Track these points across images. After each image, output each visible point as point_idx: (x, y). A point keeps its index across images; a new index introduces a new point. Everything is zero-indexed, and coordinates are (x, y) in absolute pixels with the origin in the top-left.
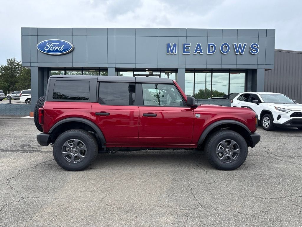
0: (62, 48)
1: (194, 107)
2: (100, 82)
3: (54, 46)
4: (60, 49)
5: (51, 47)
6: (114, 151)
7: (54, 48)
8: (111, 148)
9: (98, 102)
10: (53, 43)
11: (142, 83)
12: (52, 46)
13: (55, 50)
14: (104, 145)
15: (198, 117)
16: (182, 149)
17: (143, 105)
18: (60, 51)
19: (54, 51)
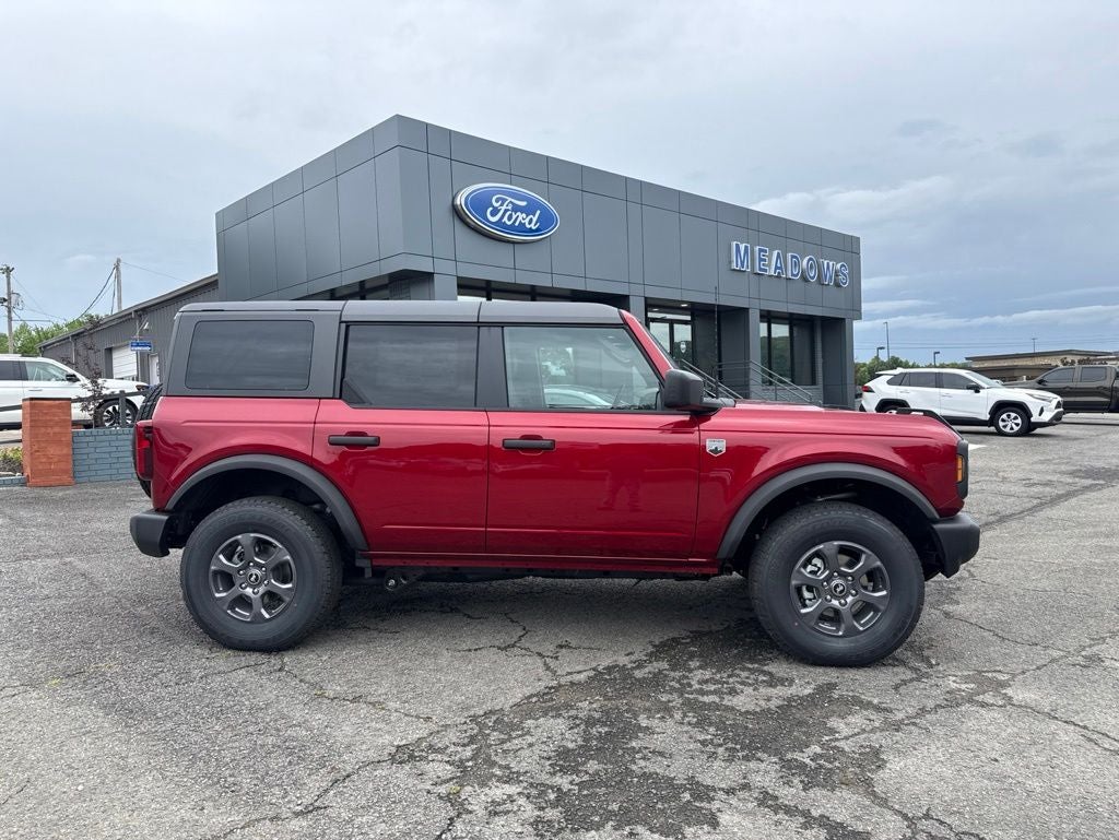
0: (535, 219)
1: (702, 414)
2: (348, 324)
3: (516, 209)
4: (530, 222)
5: (506, 211)
6: (405, 579)
7: (514, 217)
8: (393, 567)
9: (340, 398)
10: (510, 199)
11: (502, 325)
12: (510, 208)
13: (517, 224)
14: (366, 557)
15: (716, 451)
16: (663, 576)
17: (505, 407)
18: (531, 230)
19: (512, 229)
